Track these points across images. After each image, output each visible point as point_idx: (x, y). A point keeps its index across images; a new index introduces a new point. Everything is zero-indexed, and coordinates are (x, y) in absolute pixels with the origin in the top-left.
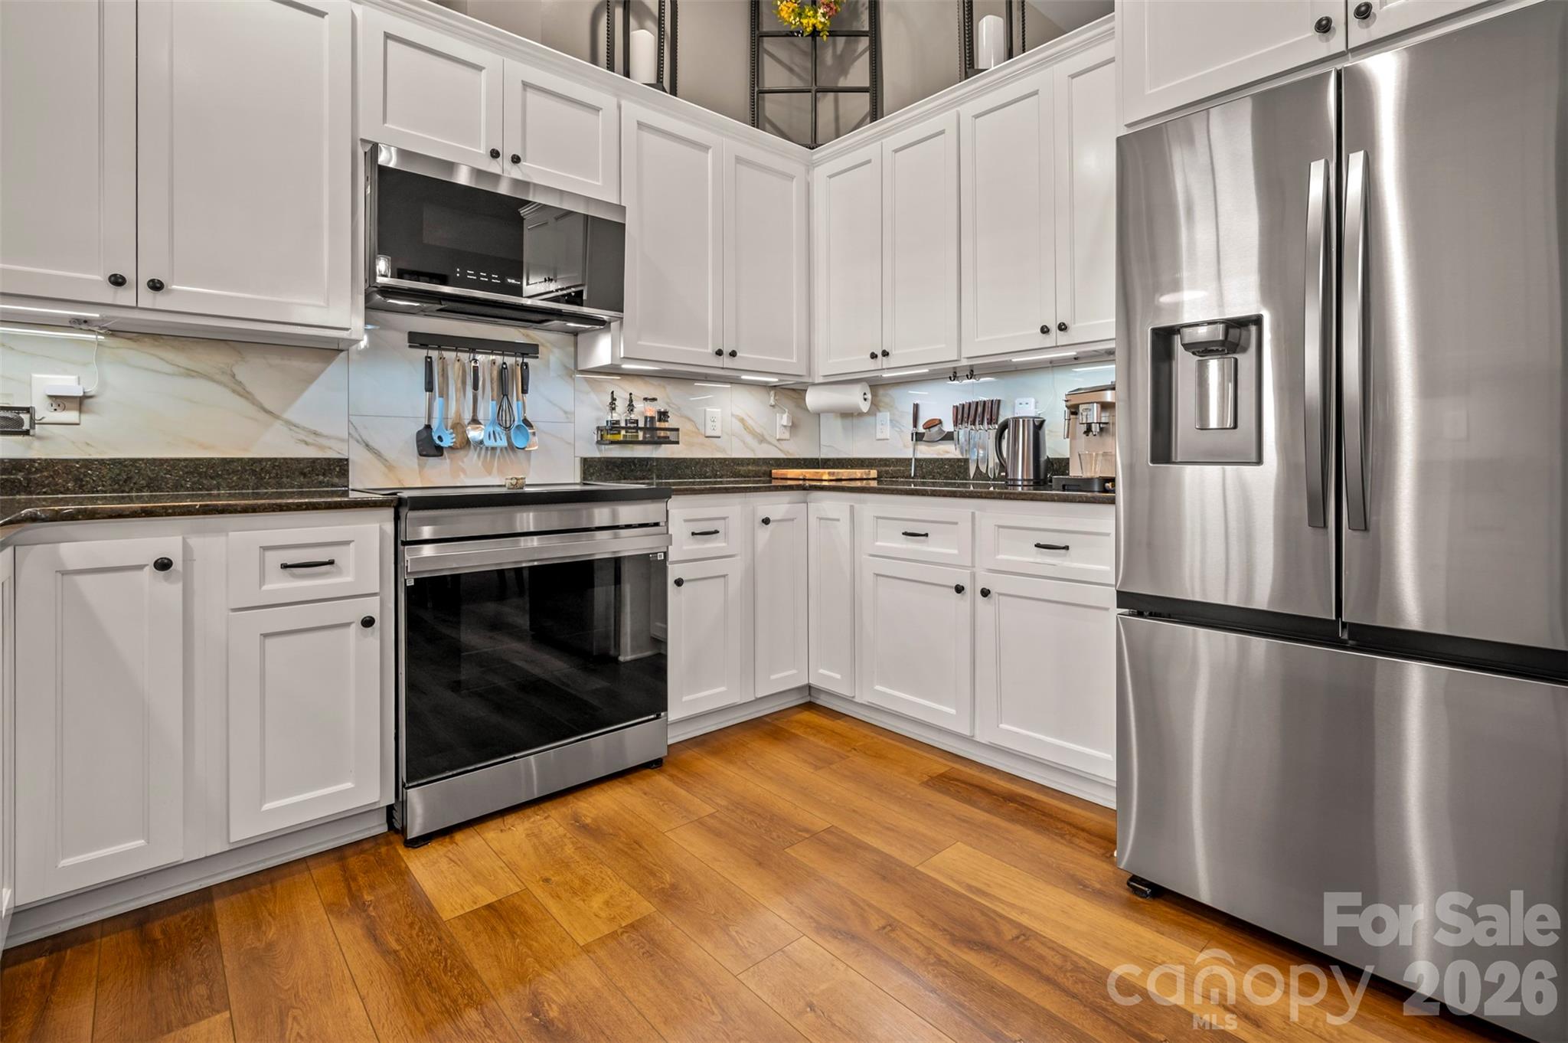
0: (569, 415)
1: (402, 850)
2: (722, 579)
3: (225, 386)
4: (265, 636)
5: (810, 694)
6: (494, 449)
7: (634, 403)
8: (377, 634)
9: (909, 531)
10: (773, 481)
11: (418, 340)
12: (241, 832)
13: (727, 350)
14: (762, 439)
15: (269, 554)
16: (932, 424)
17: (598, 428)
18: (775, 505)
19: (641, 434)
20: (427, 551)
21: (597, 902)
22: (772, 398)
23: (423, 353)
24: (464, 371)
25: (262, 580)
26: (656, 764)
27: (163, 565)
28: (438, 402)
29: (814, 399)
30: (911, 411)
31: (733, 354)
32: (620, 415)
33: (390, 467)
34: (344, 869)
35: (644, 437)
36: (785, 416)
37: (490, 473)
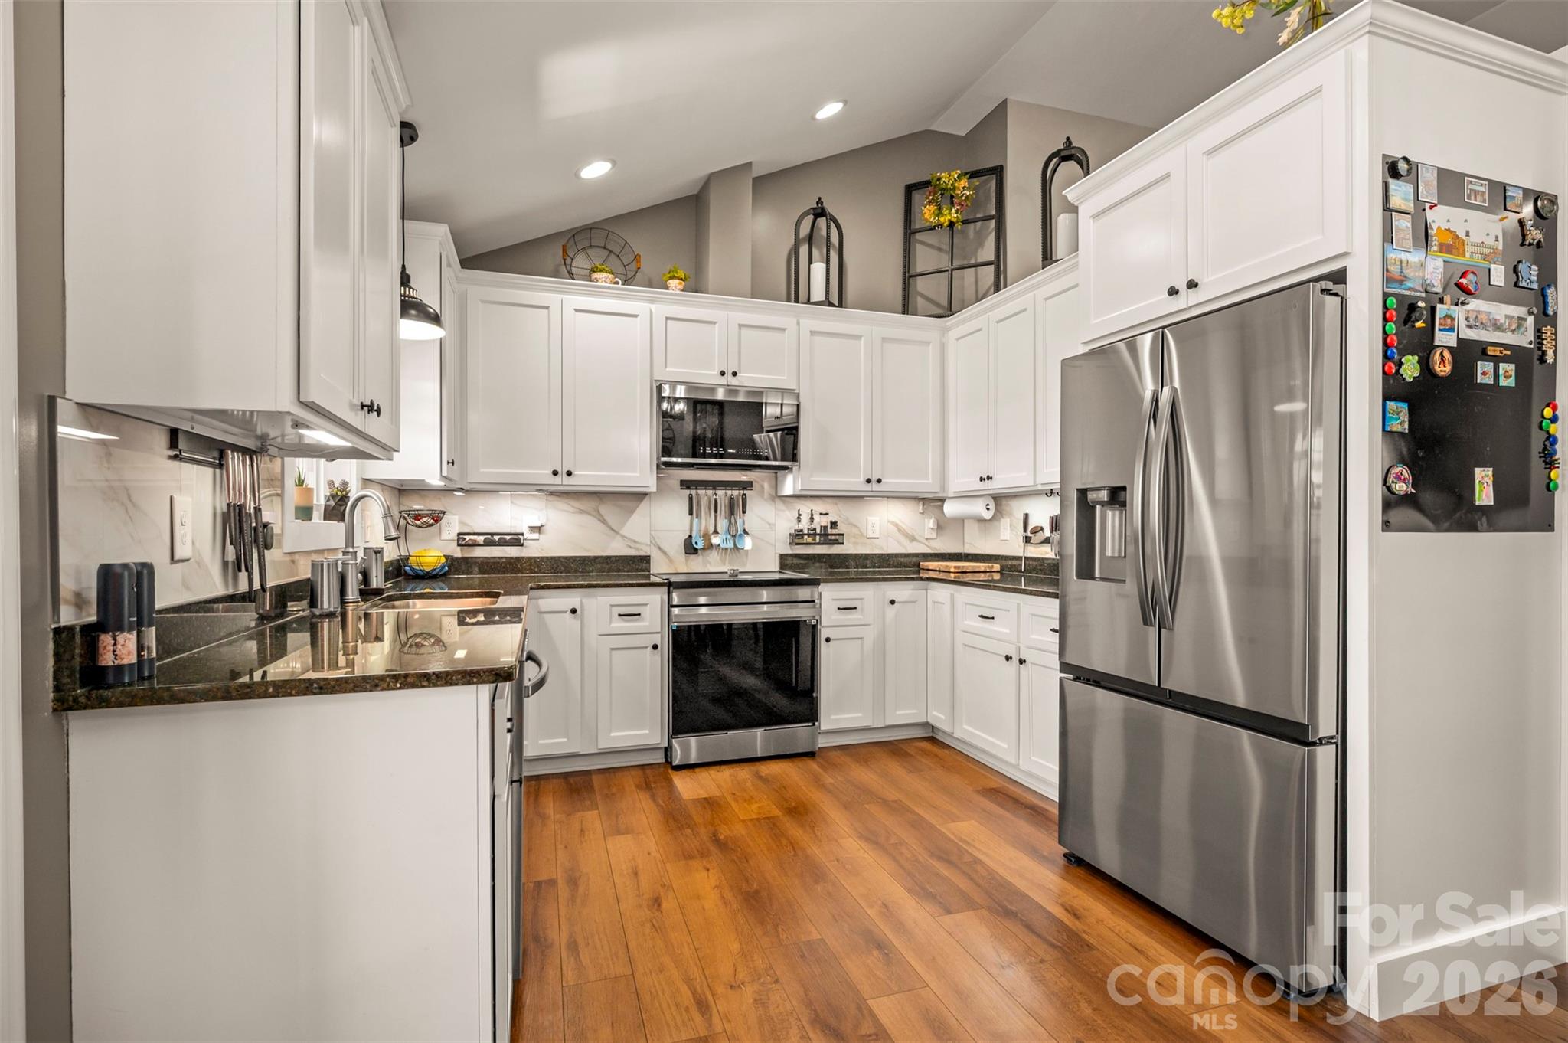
0: (772, 526)
1: (670, 771)
2: (860, 640)
3: (595, 517)
4: (612, 649)
5: (933, 731)
6: (726, 549)
7: (814, 517)
8: (659, 654)
9: (984, 615)
10: (921, 571)
11: (686, 484)
12: (604, 744)
13: (874, 479)
14: (913, 539)
15: (613, 608)
16: (1038, 530)
17: (790, 534)
18: (902, 591)
19: (818, 537)
20: (704, 610)
21: (754, 806)
22: (921, 507)
23: (687, 492)
24: (710, 502)
25: (611, 622)
26: (811, 755)
27: (574, 611)
28: (696, 521)
29: (950, 509)
30: (1022, 518)
31: (879, 481)
32: (804, 525)
33: (671, 561)
34: (644, 773)
35: (820, 540)
36: (931, 521)
37: (724, 564)
